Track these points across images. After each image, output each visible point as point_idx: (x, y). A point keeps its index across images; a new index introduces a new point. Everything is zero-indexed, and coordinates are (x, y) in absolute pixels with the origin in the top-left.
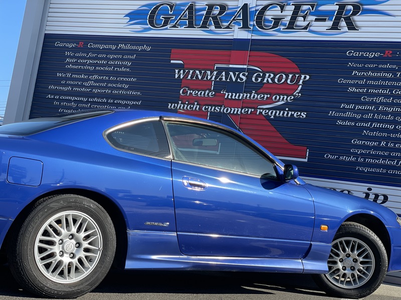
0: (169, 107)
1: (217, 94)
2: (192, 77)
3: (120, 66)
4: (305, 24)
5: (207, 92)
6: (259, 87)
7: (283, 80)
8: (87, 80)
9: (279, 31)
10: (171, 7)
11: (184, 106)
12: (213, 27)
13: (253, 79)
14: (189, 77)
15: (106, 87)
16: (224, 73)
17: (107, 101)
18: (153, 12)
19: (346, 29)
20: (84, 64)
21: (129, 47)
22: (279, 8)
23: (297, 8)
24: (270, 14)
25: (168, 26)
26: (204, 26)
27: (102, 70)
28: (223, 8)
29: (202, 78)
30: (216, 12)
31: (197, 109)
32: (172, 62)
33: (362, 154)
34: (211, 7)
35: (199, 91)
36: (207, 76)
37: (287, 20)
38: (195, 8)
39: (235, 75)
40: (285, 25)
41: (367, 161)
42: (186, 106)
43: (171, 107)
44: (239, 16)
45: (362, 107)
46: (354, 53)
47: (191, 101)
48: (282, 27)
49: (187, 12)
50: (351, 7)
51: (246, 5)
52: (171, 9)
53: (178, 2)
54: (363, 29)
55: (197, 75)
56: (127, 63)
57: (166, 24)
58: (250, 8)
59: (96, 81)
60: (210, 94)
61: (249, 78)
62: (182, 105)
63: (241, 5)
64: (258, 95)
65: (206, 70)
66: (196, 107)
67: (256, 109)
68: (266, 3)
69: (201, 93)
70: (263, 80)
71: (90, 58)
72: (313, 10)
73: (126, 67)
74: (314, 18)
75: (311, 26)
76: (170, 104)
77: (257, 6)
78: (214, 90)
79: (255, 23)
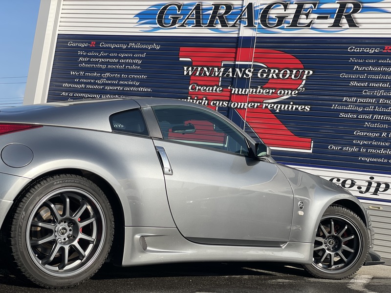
1: (225, 89)
2: (200, 74)
3: (132, 65)
4: (308, 21)
5: (215, 87)
7: (287, 76)
8: (100, 78)
9: (283, 28)
12: (219, 26)
13: (259, 75)
14: (197, 74)
15: (118, 85)
16: (230, 70)
18: (162, 12)
19: (347, 26)
20: (96, 63)
21: (139, 46)
22: (282, 7)
23: (300, 7)
24: (274, 13)
25: (177, 26)
26: (211, 25)
27: (114, 68)
28: (229, 7)
29: (210, 74)
30: (222, 11)
31: (206, 104)
32: (181, 59)
33: (364, 145)
34: (217, 7)
35: (207, 87)
36: (215, 73)
37: (291, 17)
38: (202, 9)
39: (241, 71)
40: (288, 23)
41: (369, 152)
42: (195, 101)
44: (245, 15)
45: (364, 101)
46: (354, 49)
47: (200, 97)
48: (286, 25)
49: (194, 12)
50: (351, 5)
51: (250, 5)
52: (179, 9)
53: (185, 3)
54: (363, 26)
55: (205, 73)
56: (138, 61)
57: (174, 23)
58: (254, 7)
59: (108, 79)
60: (218, 90)
61: (255, 74)
62: (191, 101)
63: (246, 4)
64: (263, 90)
65: (213, 67)
66: (205, 102)
67: (262, 103)
68: (270, 2)
69: (209, 88)
70: (268, 75)
71: (102, 57)
72: (315, 8)
73: (136, 64)
74: (316, 16)
75: (313, 23)
77: (262, 4)
78: (221, 86)
79: (259, 21)
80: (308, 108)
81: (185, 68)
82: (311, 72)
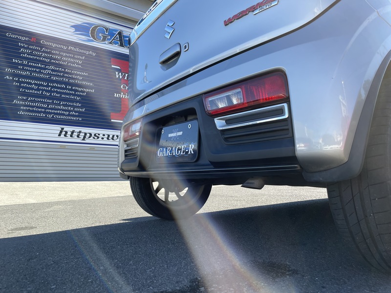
0: (115, 96)
3: (74, 63)
8: (45, 69)
10: (107, 30)
11: (125, 97)
15: (63, 76)
17: (66, 87)
18: (93, 30)
20: (40, 56)
21: (77, 50)
25: (106, 42)
27: (57, 63)
32: (112, 66)
38: (123, 35)
52: (107, 31)
53: (111, 28)
56: (79, 62)
57: (104, 40)
59: (53, 70)
62: (124, 95)
71: (44, 52)
73: (78, 64)
76: (116, 94)
81: (117, 73)
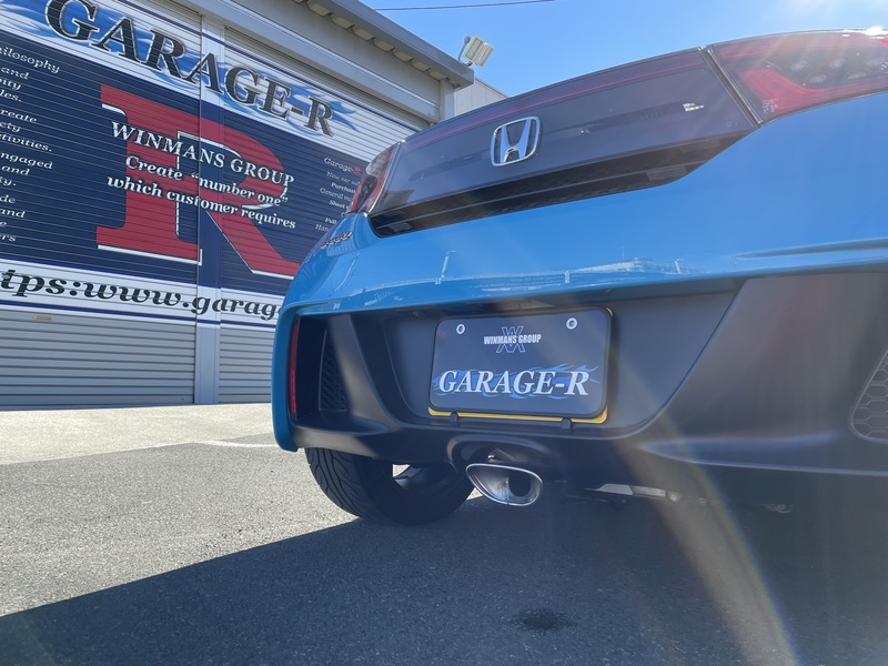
0: (110, 183)
1: (186, 177)
2: (144, 141)
4: (282, 110)
5: (171, 171)
6: (240, 179)
7: (267, 177)
9: (254, 107)
11: (136, 188)
12: (167, 72)
13: (232, 167)
14: (139, 141)
16: (192, 148)
18: (56, 5)
19: (321, 131)
21: (10, 53)
22: (252, 78)
23: (273, 85)
24: (242, 82)
25: (90, 42)
26: (152, 63)
28: (179, 48)
29: (161, 146)
30: (169, 48)
31: (159, 195)
32: (104, 106)
34: (160, 38)
35: (157, 167)
36: (168, 148)
37: (263, 97)
38: (135, 31)
39: (209, 155)
40: (261, 103)
42: (139, 186)
43: (113, 183)
44: (205, 69)
46: (330, 161)
47: (147, 181)
48: (259, 106)
49: (121, 30)
50: (322, 107)
51: (211, 57)
52: (91, 13)
53: (102, 6)
54: (335, 137)
55: (151, 142)
56: (12, 85)
57: (84, 35)
58: (217, 63)
60: (176, 175)
61: (227, 163)
62: (133, 185)
63: (206, 53)
64: (241, 189)
65: (165, 136)
66: (156, 191)
67: (240, 208)
68: (236, 64)
69: (161, 171)
70: (244, 170)
72: (288, 95)
73: (9, 91)
74: (291, 106)
75: (289, 115)
76: (111, 180)
77: (226, 63)
78: (180, 170)
79: (224, 86)
80: (293, 225)
81: (115, 125)
82: (292, 179)
